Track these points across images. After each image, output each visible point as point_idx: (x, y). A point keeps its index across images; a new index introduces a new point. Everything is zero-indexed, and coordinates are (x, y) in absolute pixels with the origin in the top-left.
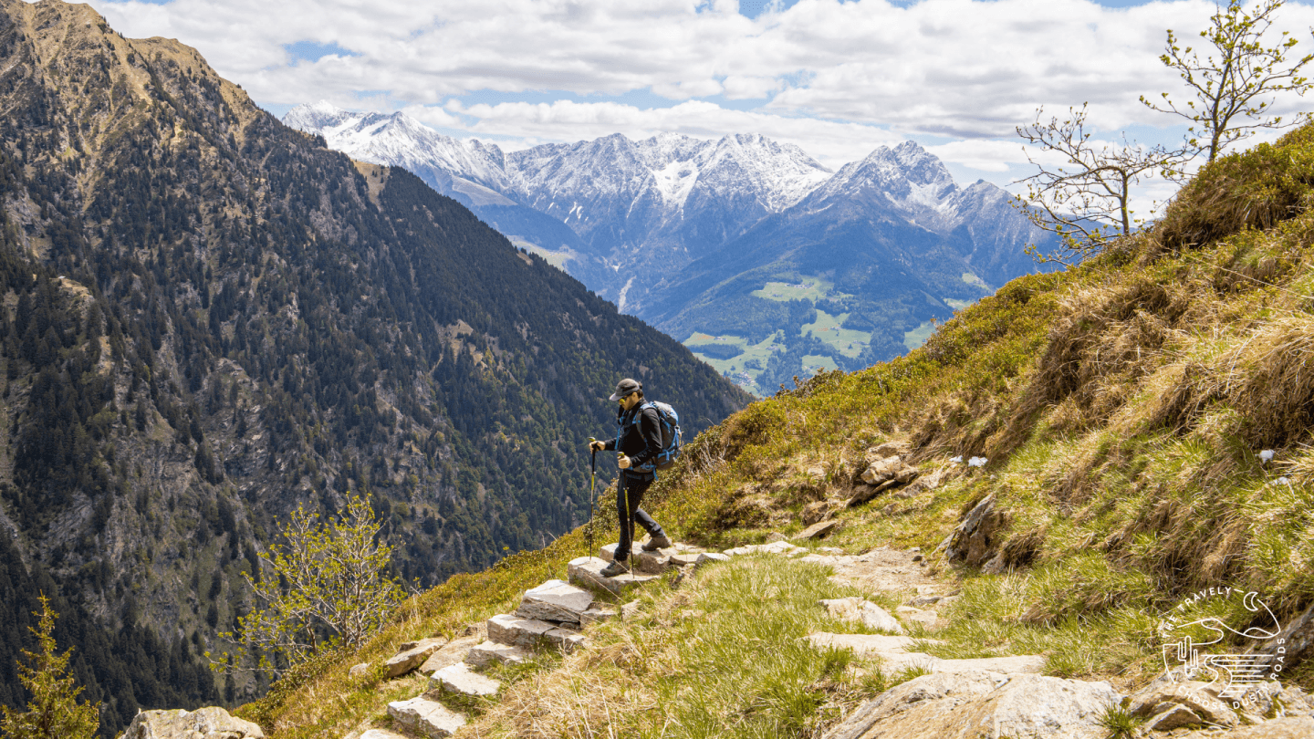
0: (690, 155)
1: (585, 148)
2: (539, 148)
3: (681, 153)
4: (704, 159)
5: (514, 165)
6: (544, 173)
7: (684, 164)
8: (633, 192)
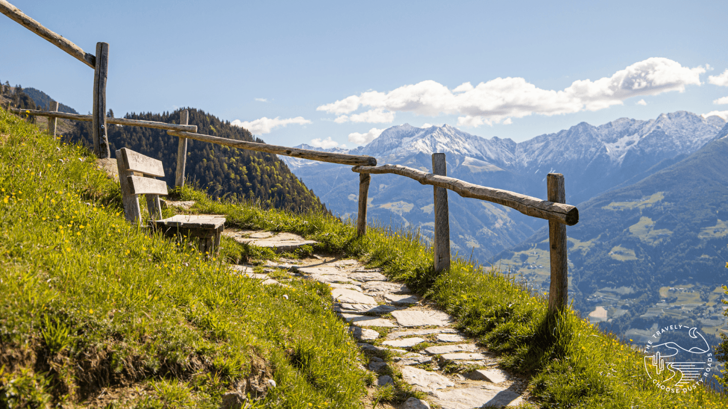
0: (636, 131)
1: (564, 134)
2: (537, 138)
3: (630, 130)
4: (644, 132)
5: (522, 150)
6: (537, 153)
7: (631, 137)
8: (589, 158)
